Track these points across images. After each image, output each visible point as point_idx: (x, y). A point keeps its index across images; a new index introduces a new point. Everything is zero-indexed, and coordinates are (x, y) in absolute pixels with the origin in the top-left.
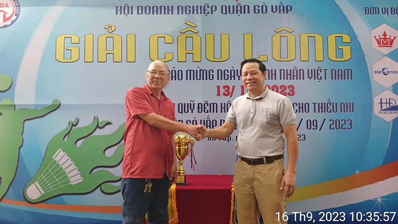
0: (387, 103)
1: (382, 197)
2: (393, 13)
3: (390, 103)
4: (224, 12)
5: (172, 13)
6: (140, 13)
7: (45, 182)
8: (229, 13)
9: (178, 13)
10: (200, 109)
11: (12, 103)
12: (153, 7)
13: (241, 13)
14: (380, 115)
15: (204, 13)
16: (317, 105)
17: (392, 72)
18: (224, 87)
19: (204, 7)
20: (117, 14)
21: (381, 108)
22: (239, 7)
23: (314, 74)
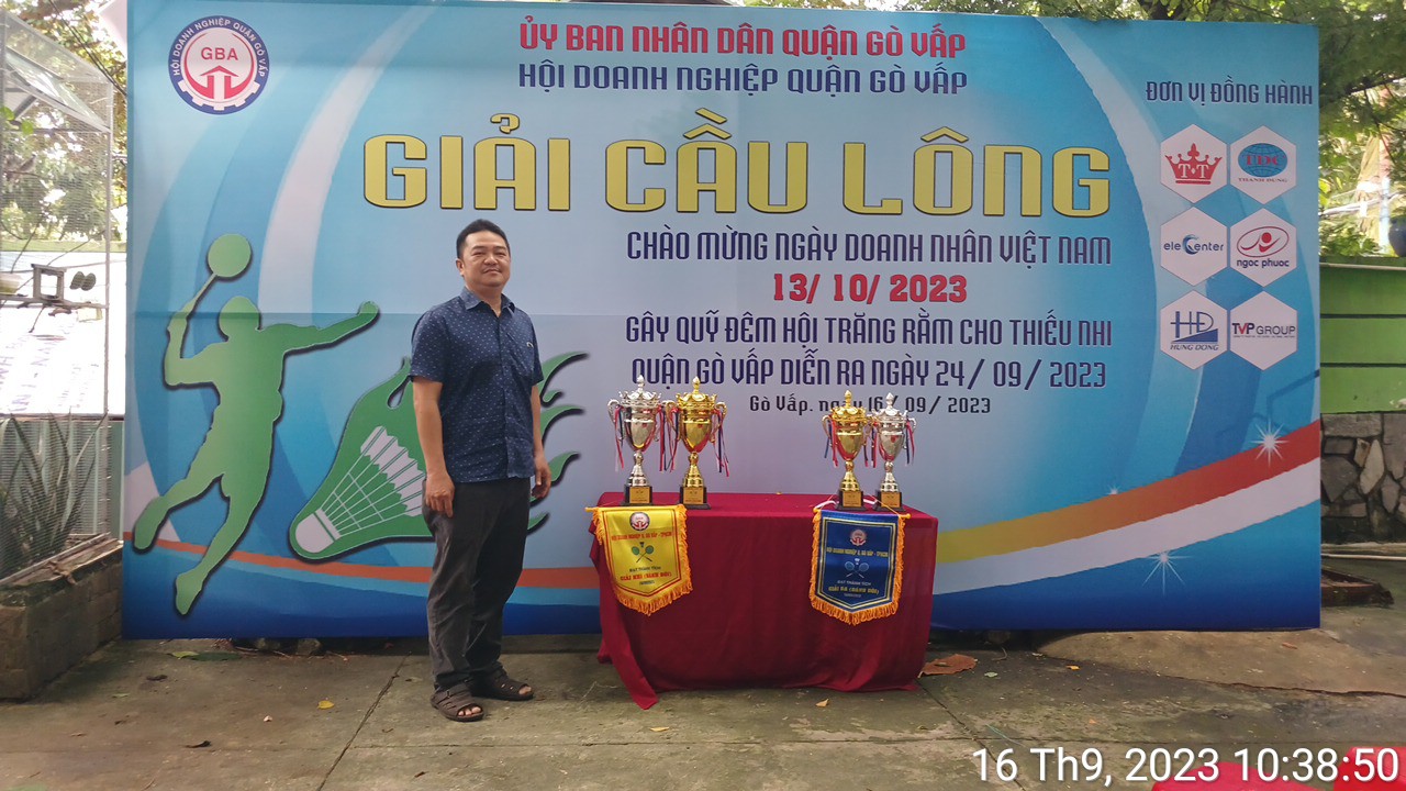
0: (1190, 323)
1: (1171, 553)
2: (1216, 98)
3: (1198, 324)
4: (796, 87)
5: (664, 87)
6: (582, 83)
7: (342, 510)
8: (809, 88)
9: (680, 87)
10: (732, 333)
11: (253, 310)
12: (616, 70)
13: (838, 90)
14: (1174, 354)
15: (746, 87)
16: (1020, 326)
17: (1208, 247)
18: (794, 278)
19: (746, 72)
20: (522, 84)
21: (1178, 336)
22: (833, 75)
23: (1017, 249)
